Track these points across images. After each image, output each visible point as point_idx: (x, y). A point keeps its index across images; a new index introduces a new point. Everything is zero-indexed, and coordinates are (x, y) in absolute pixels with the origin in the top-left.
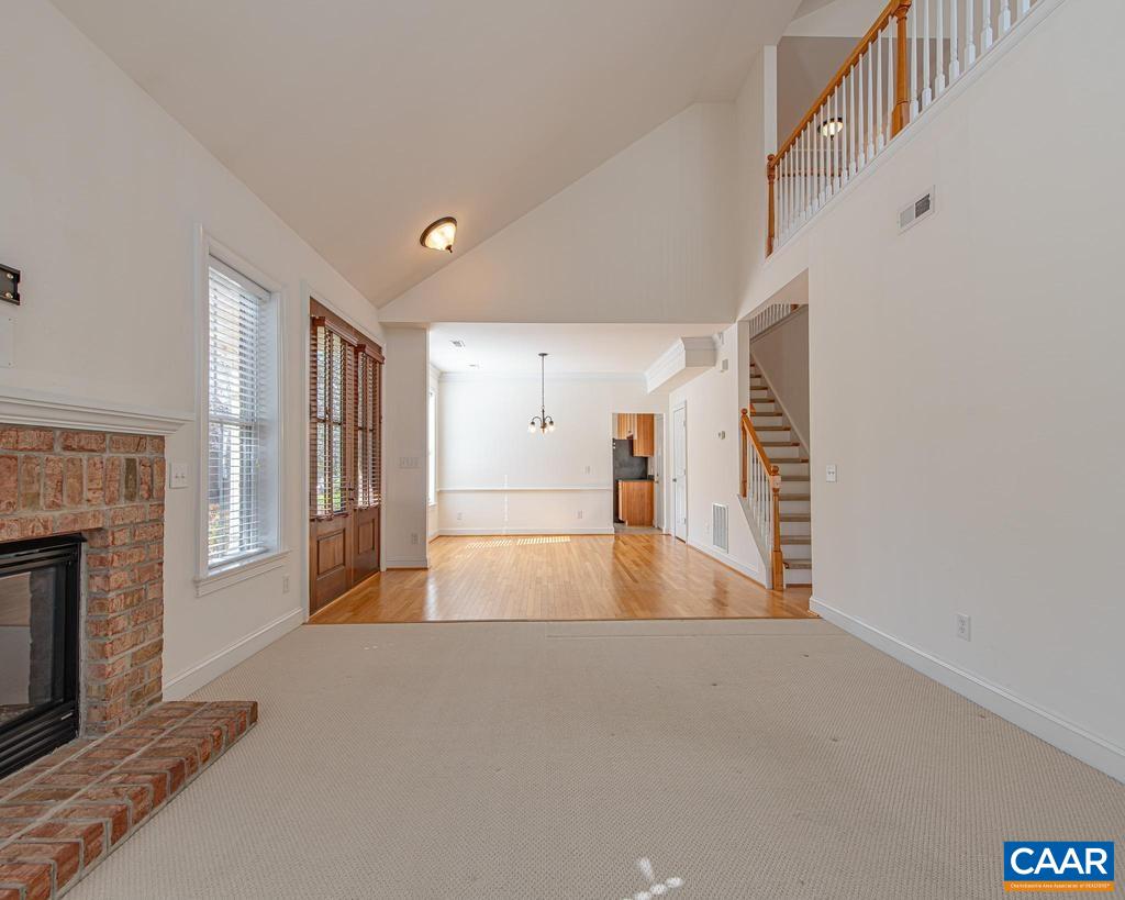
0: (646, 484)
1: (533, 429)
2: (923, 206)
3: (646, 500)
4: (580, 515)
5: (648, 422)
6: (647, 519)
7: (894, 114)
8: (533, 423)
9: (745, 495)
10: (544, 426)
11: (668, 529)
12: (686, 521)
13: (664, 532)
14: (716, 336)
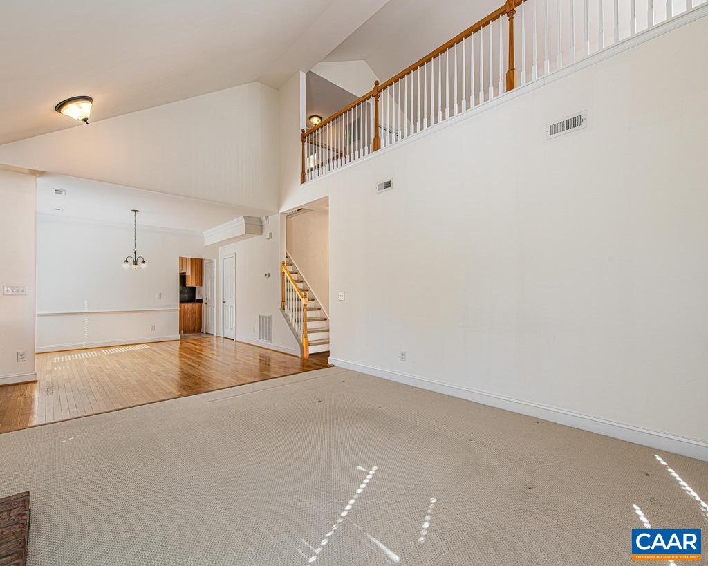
0: (196, 305)
1: (126, 266)
2: (388, 185)
3: (197, 315)
4: (153, 328)
5: (198, 264)
6: (197, 327)
7: (374, 140)
8: (127, 261)
9: (284, 309)
10: (136, 264)
11: (217, 333)
12: (235, 327)
13: (215, 335)
14: (264, 218)
